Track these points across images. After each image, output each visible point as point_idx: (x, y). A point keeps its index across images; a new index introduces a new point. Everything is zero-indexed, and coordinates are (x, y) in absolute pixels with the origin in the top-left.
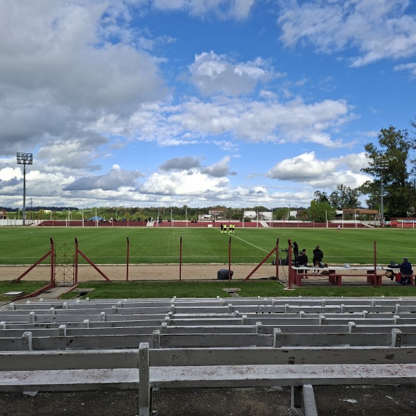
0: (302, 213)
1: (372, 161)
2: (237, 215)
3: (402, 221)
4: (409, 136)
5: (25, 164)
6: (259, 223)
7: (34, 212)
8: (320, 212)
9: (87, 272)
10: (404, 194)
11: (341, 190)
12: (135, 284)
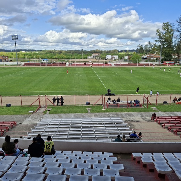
1: (158, 37)
3: (168, 63)
4: (175, 27)
5: (15, 40)
6: (111, 64)
10: (170, 52)
11: (149, 44)
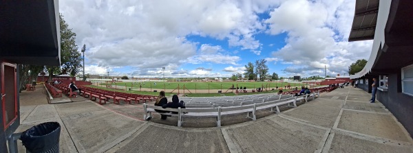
0: (230, 79)
1: (246, 69)
2: (213, 79)
3: (252, 81)
6: (220, 81)
7: (164, 79)
8: (234, 78)
9: (186, 91)
11: (238, 74)
12: (197, 94)
